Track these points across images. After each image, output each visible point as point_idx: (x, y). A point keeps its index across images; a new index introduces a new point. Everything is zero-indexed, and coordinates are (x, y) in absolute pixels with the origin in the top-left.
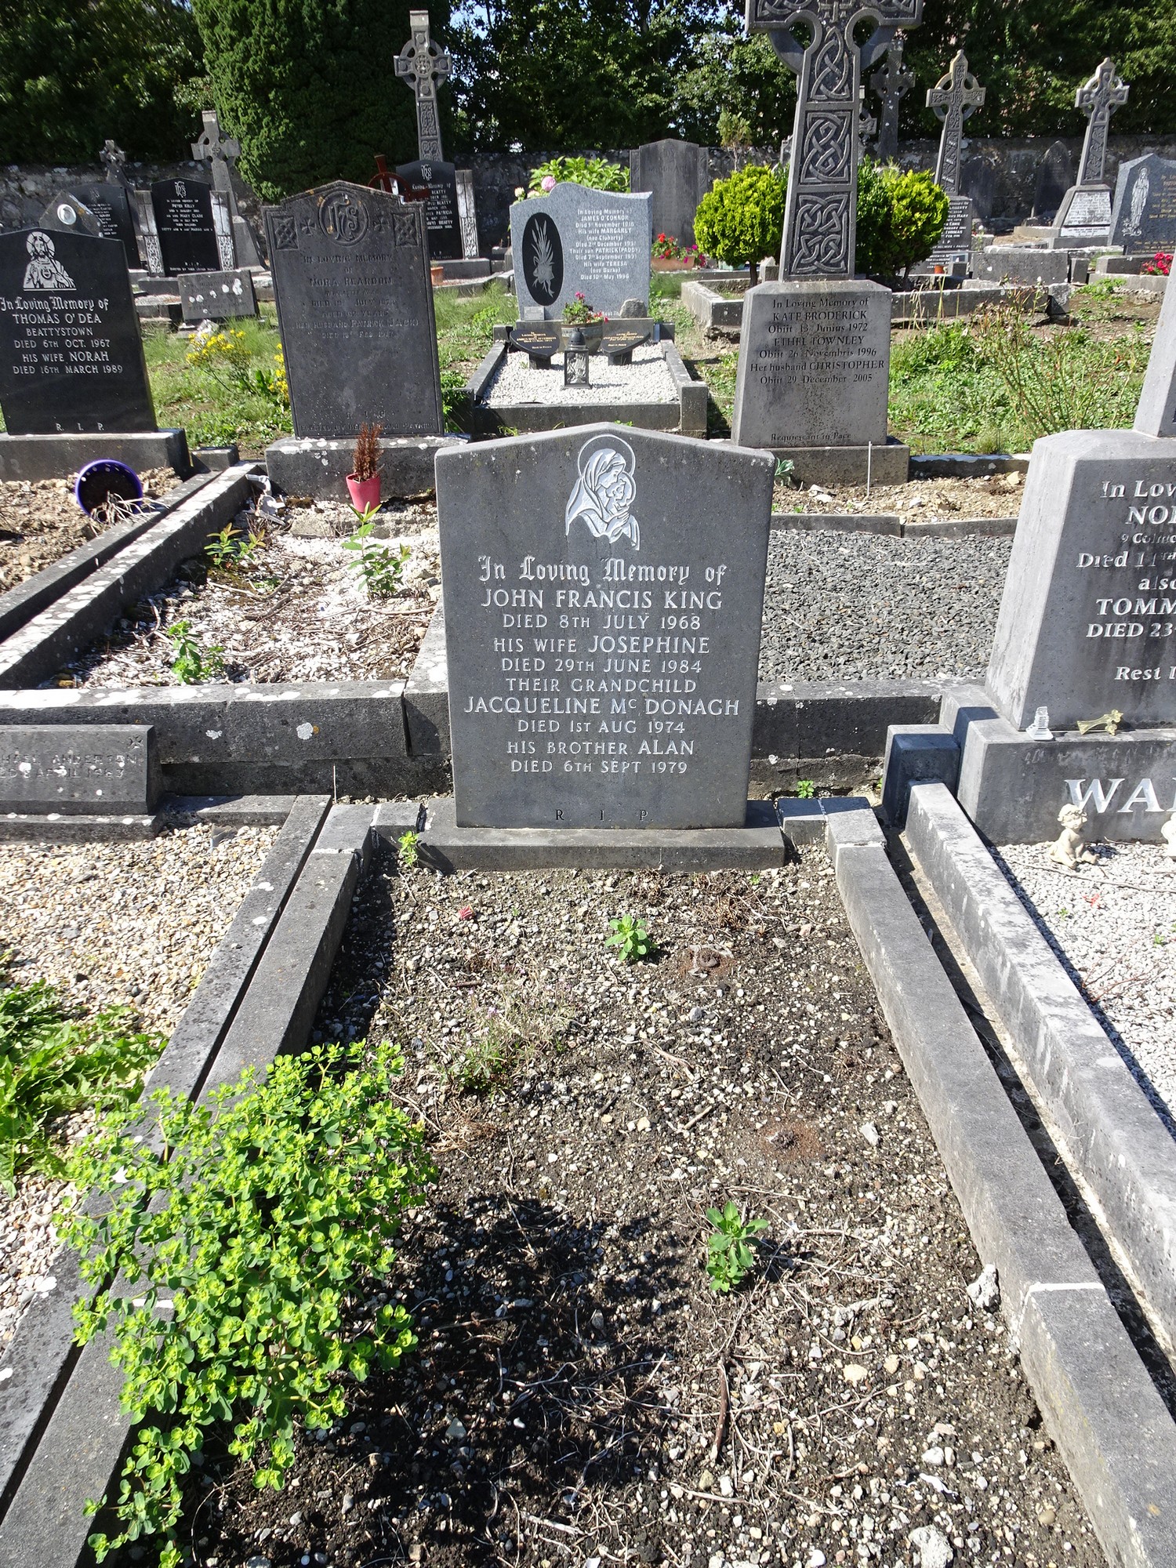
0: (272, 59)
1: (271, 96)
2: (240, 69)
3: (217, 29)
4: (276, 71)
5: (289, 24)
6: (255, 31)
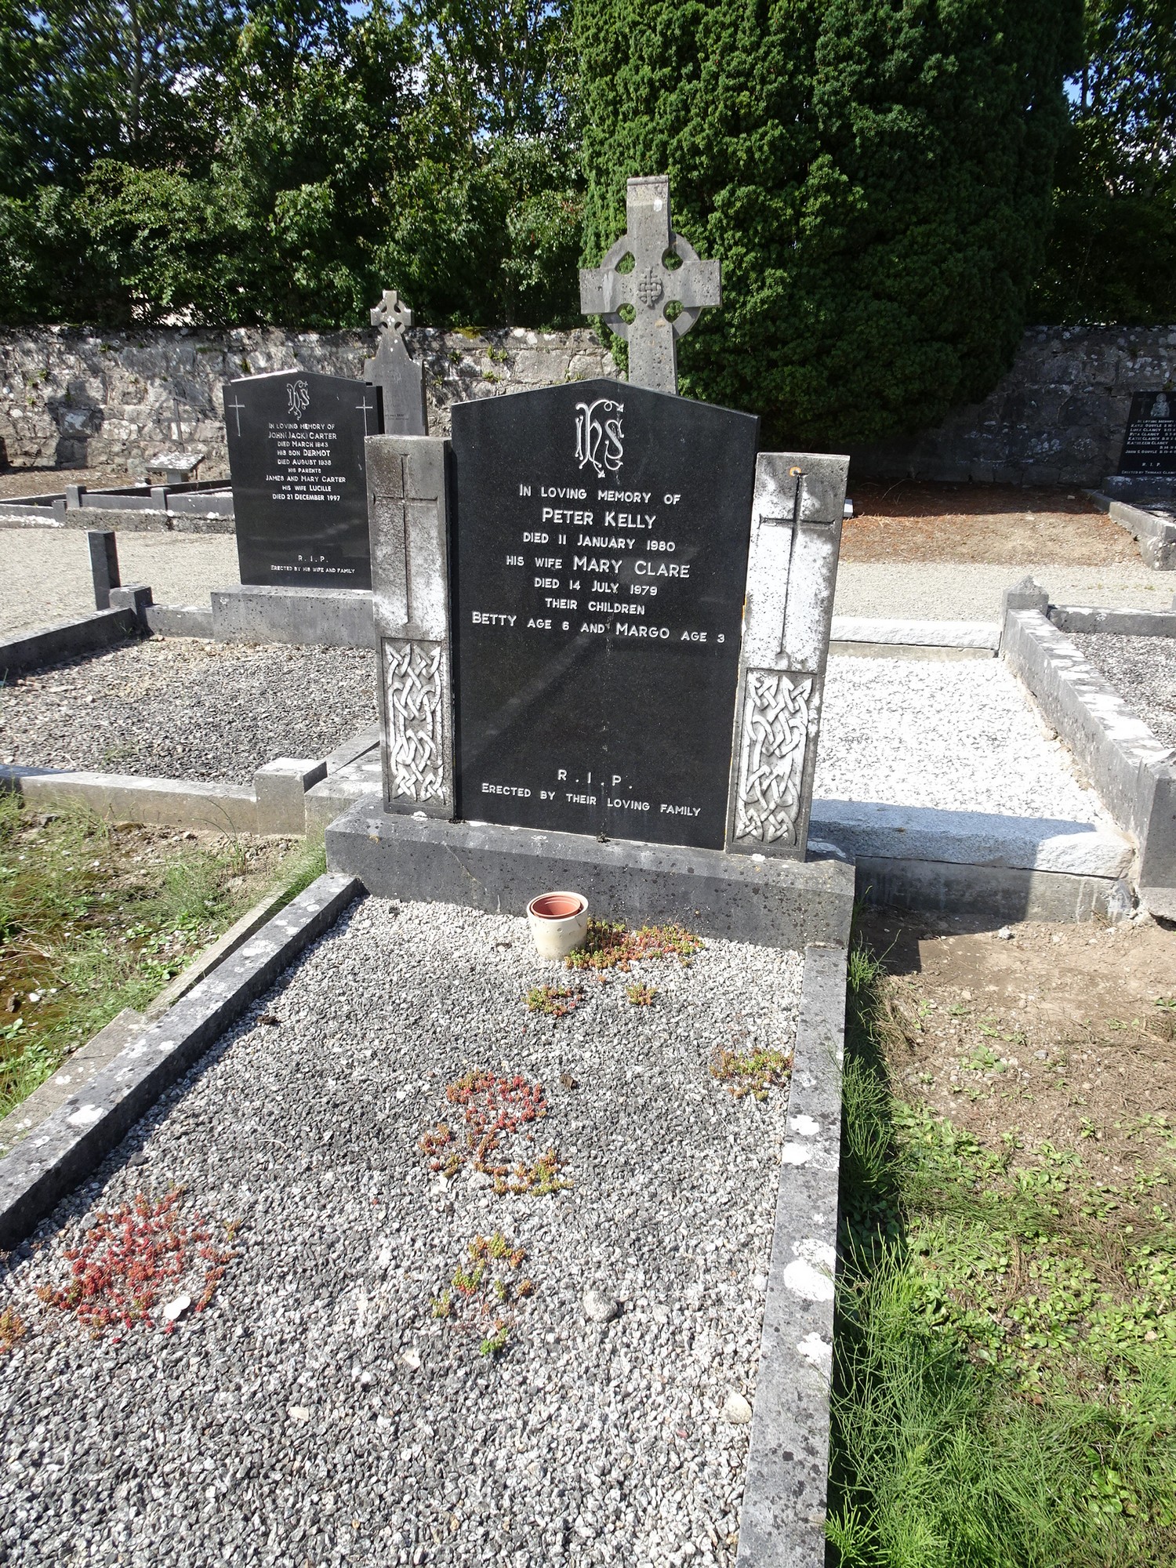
0: (735, 124)
1: (719, 198)
2: (665, 144)
3: (624, 72)
4: (739, 146)
5: (788, 46)
6: (710, 66)
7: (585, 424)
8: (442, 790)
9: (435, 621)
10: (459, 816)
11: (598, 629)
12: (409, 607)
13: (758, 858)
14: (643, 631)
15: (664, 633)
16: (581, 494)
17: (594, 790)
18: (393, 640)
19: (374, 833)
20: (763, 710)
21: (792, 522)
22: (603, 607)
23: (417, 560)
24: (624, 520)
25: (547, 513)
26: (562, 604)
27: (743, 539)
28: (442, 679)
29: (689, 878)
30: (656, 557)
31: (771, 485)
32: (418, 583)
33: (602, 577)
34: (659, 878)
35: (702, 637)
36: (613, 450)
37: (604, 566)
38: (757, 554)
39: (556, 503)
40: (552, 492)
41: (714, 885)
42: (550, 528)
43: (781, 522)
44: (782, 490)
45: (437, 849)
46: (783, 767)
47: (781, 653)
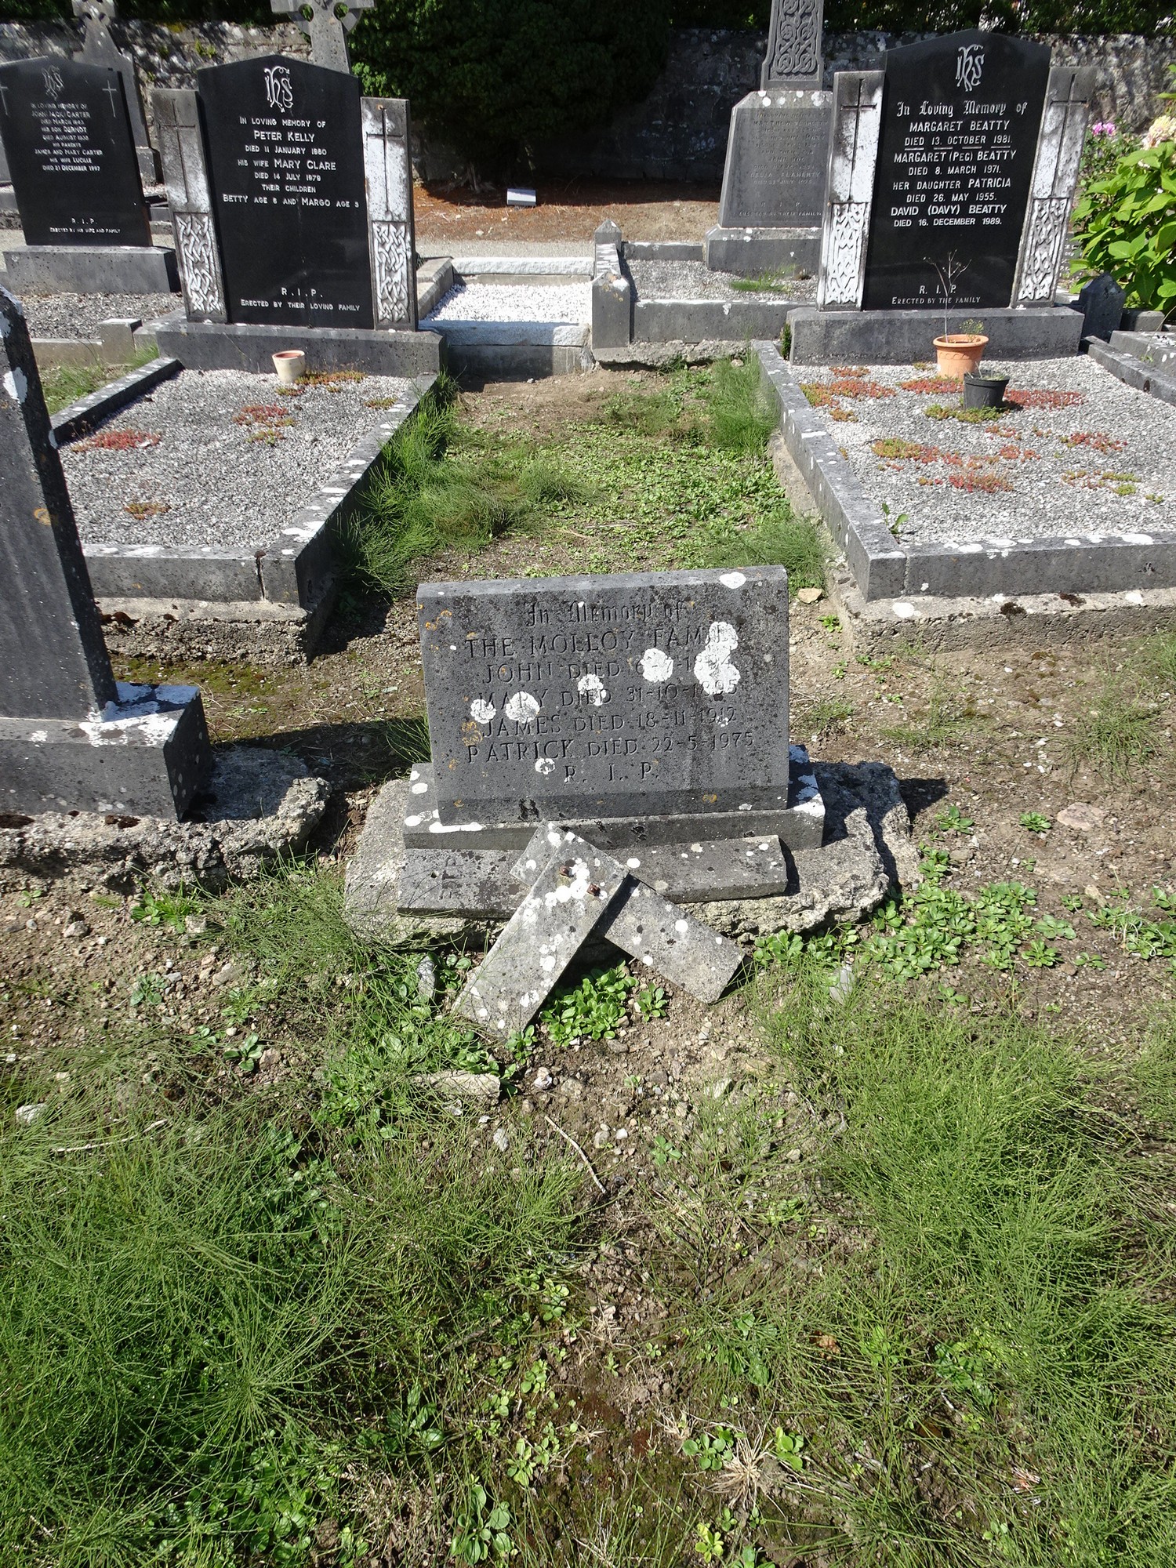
7: (271, 82)
8: (217, 304)
9: (203, 201)
10: (230, 320)
11: (292, 202)
12: (187, 193)
13: (392, 331)
14: (315, 202)
15: (327, 203)
16: (274, 122)
17: (302, 299)
18: (180, 213)
19: (184, 331)
20: (383, 244)
21: (382, 136)
22: (293, 189)
23: (188, 164)
24: (297, 137)
25: (257, 134)
26: (272, 188)
27: (359, 147)
28: (211, 236)
29: (356, 342)
30: (318, 159)
31: (370, 116)
32: (190, 177)
33: (291, 171)
34: (341, 343)
35: (347, 204)
36: (287, 96)
37: (290, 165)
38: (367, 155)
39: (262, 128)
40: (257, 121)
41: (369, 344)
42: (258, 142)
43: (377, 136)
44: (375, 118)
45: (221, 337)
46: (397, 278)
47: (387, 211)
